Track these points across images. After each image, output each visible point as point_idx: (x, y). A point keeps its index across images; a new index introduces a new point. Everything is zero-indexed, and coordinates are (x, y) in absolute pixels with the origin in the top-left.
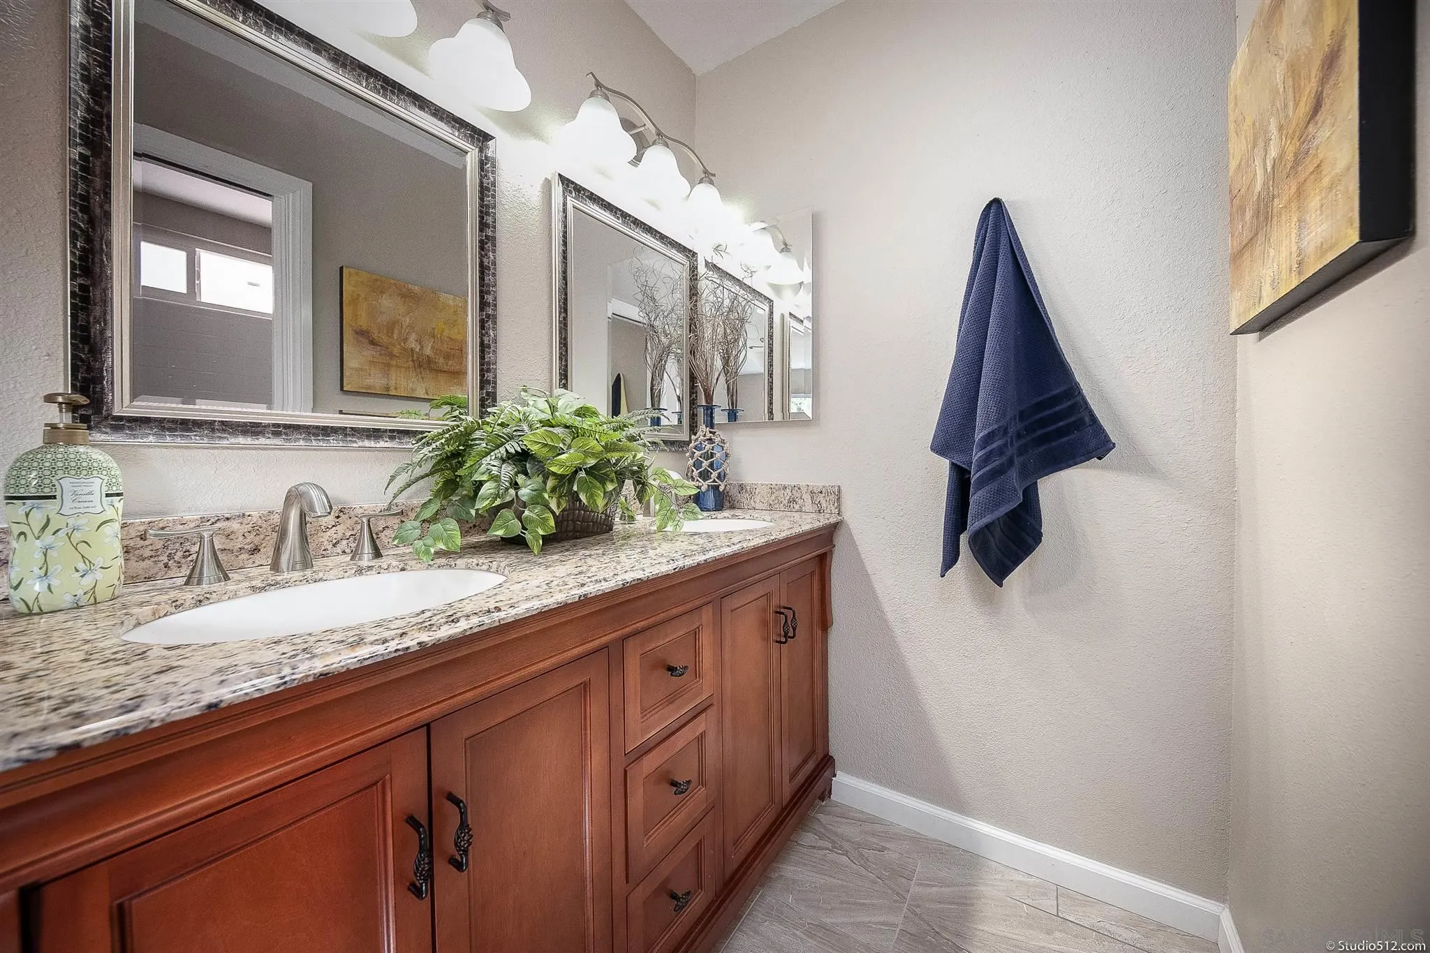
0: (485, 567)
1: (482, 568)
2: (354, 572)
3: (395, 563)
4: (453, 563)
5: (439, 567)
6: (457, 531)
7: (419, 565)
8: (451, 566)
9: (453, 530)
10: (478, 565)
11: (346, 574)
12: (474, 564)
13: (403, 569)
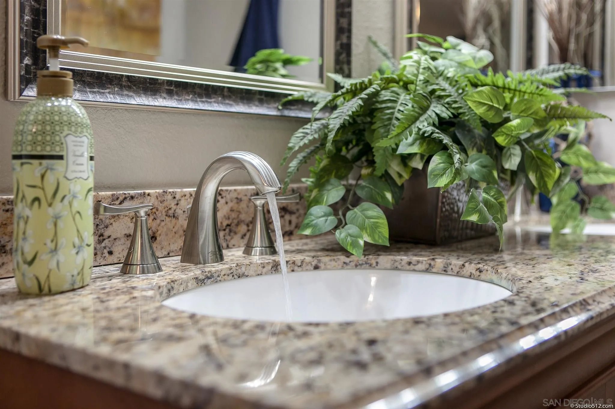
0: (420, 267)
1: (416, 268)
2: (270, 267)
3: (308, 259)
4: (374, 262)
5: (356, 266)
6: (383, 219)
7: (333, 263)
8: (371, 265)
9: (378, 218)
10: (410, 263)
11: (264, 270)
12: (404, 263)
13: (316, 268)
